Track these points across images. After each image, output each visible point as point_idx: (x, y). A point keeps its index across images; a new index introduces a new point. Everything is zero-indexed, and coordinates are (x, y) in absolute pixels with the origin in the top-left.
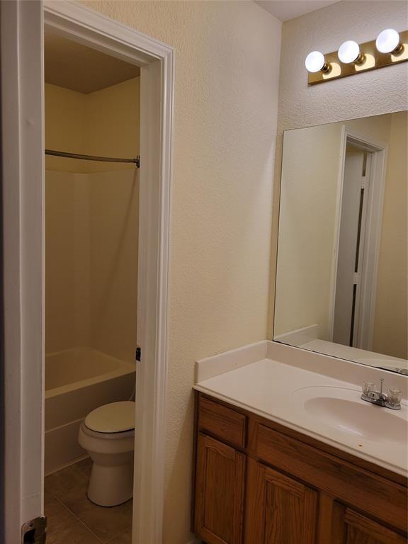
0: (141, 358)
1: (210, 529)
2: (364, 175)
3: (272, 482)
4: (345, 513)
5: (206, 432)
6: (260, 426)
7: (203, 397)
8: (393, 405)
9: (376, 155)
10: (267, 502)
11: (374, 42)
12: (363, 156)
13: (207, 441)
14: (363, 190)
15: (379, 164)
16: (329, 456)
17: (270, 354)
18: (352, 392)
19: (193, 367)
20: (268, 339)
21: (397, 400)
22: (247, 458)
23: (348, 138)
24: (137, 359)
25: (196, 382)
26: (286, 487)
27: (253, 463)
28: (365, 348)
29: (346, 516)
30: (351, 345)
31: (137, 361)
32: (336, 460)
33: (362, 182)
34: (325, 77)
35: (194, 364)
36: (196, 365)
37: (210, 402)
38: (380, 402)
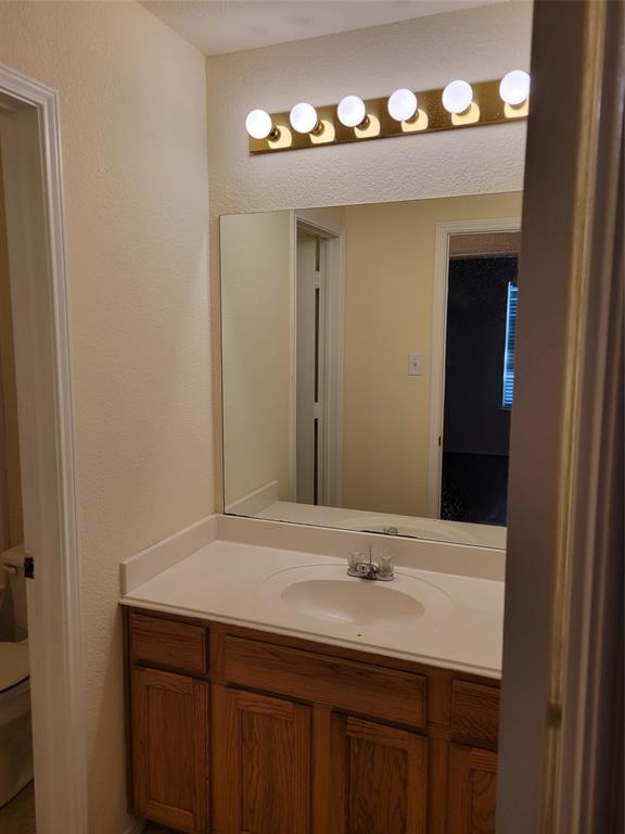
0: (35, 573)
1: (158, 801)
2: (318, 269)
3: (250, 709)
4: (347, 723)
5: (144, 664)
6: (227, 637)
7: (136, 613)
8: (384, 576)
9: (331, 243)
10: (243, 739)
11: (336, 107)
12: (314, 244)
13: (148, 677)
14: (317, 290)
15: (335, 253)
16: (321, 657)
17: (221, 533)
18: (334, 568)
19: (117, 572)
20: (216, 512)
21: (389, 568)
22: (210, 687)
23: (299, 222)
24: (26, 575)
25: (123, 592)
26: (269, 712)
27: (218, 690)
28: (333, 505)
29: (349, 727)
30: (316, 504)
31: (28, 580)
32: (331, 660)
33: (317, 279)
34: (273, 145)
35: (118, 568)
36: (122, 568)
37: (147, 619)
38: (371, 575)
